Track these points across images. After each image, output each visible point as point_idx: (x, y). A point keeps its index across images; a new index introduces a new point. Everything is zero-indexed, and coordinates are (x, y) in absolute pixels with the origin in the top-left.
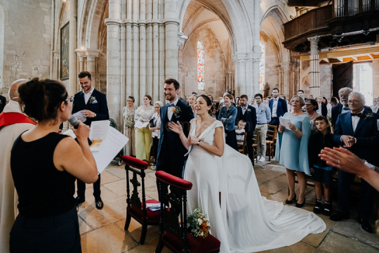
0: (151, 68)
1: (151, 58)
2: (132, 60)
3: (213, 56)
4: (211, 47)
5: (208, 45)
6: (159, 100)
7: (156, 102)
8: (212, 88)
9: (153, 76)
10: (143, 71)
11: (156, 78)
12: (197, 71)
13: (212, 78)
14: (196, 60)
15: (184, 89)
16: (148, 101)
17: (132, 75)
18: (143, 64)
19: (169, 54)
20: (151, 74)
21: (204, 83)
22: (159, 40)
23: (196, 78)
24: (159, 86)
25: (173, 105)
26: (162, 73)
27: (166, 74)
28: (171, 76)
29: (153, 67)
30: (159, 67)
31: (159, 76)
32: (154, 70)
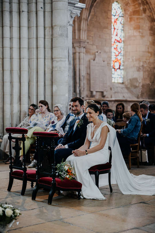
0: (35, 50)
1: (35, 36)
2: (11, 38)
3: (138, 28)
4: (136, 12)
5: (131, 9)
8: (136, 79)
9: (37, 59)
10: (25, 53)
11: (41, 61)
12: (111, 52)
13: (137, 64)
14: (110, 34)
15: (89, 80)
17: (11, 58)
18: (25, 43)
19: (57, 31)
20: (35, 57)
21: (122, 72)
22: (44, 12)
23: (109, 64)
26: (48, 55)
27: (53, 58)
28: (59, 59)
29: (37, 48)
30: (45, 48)
31: (45, 59)
32: (38, 51)
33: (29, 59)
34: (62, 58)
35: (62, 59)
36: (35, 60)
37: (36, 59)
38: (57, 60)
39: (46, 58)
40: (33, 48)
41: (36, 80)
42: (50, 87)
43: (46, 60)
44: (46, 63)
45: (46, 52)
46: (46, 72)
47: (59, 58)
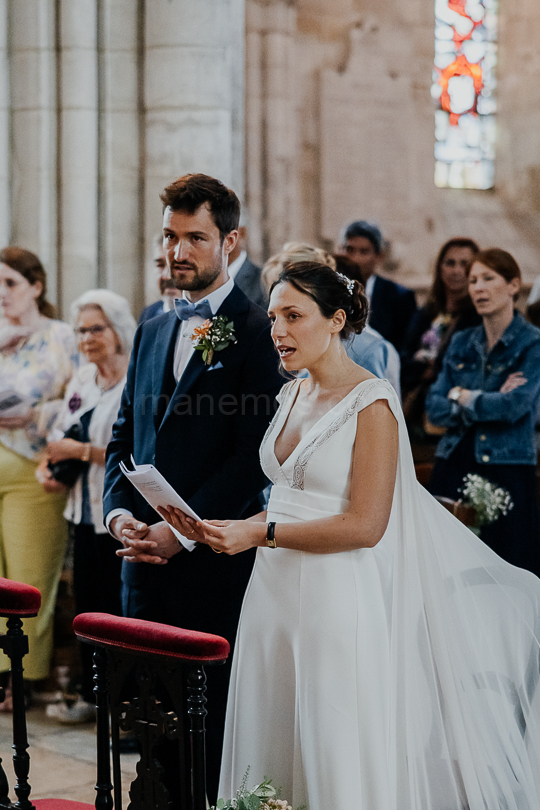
0: (46, 59)
6: (101, 282)
7: (81, 295)
9: (59, 110)
11: (81, 125)
12: (429, 23)
16: (26, 291)
20: (45, 97)
24: (100, 179)
25: (204, 311)
26: (121, 88)
27: (148, 103)
28: (182, 116)
29: (58, 49)
30: (100, 49)
31: (100, 110)
32: (65, 68)
33: (12, 112)
34: (195, 107)
35: (197, 115)
36: (47, 118)
37: (53, 115)
38: (171, 117)
39: (109, 104)
40: (37, 50)
41: (54, 229)
42: (130, 267)
43: (110, 119)
44: (109, 135)
45: (109, 72)
46: (109, 185)
47: (180, 108)
